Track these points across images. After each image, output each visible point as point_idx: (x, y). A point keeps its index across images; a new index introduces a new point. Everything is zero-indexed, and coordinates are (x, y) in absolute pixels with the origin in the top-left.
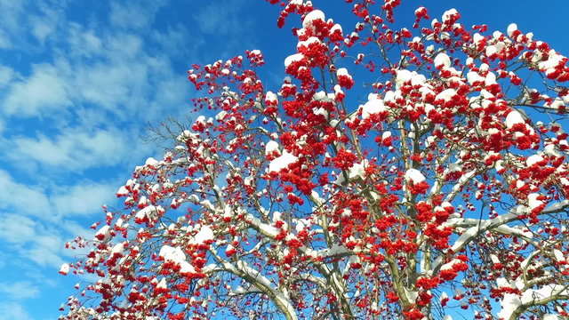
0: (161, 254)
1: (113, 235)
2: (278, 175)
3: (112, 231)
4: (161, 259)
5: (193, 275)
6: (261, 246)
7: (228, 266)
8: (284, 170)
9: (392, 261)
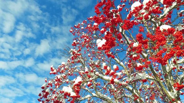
0: (63, 90)
1: (47, 87)
2: (101, 48)
3: (47, 85)
4: (63, 92)
5: (75, 96)
6: (106, 86)
7: (94, 94)
8: (103, 45)
9: (159, 81)
